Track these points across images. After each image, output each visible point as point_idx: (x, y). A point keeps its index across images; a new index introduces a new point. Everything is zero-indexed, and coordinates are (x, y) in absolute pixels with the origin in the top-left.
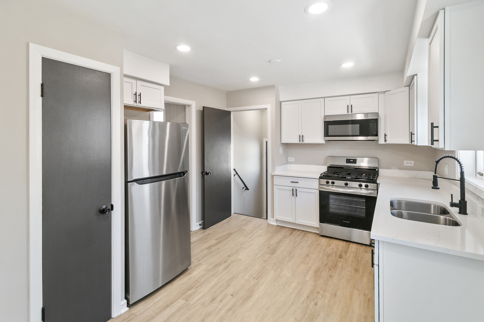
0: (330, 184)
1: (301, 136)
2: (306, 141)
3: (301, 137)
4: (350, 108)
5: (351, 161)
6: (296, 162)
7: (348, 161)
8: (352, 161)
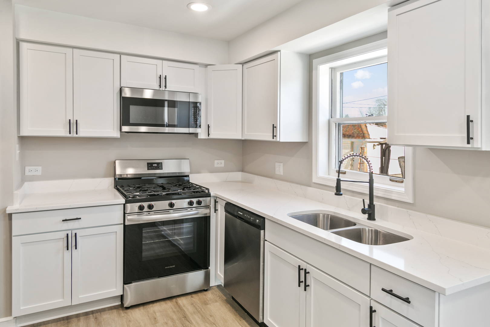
0: (146, 209)
1: (73, 122)
2: (83, 132)
3: (73, 125)
4: (162, 80)
5: (154, 165)
6: (43, 177)
7: (150, 166)
8: (156, 165)
